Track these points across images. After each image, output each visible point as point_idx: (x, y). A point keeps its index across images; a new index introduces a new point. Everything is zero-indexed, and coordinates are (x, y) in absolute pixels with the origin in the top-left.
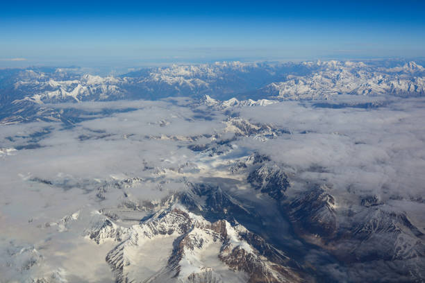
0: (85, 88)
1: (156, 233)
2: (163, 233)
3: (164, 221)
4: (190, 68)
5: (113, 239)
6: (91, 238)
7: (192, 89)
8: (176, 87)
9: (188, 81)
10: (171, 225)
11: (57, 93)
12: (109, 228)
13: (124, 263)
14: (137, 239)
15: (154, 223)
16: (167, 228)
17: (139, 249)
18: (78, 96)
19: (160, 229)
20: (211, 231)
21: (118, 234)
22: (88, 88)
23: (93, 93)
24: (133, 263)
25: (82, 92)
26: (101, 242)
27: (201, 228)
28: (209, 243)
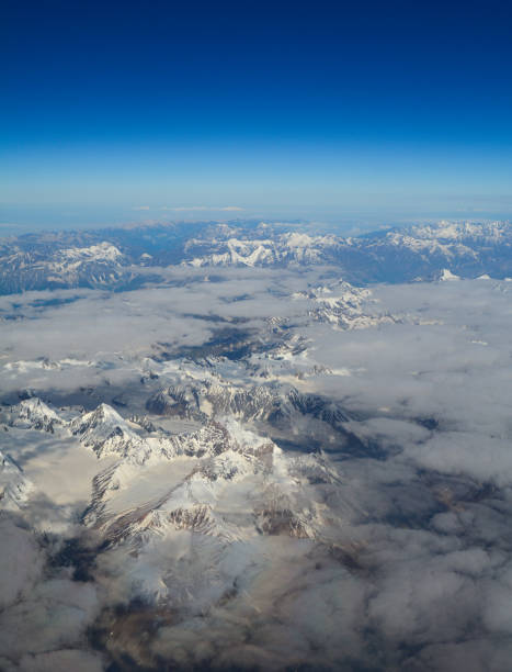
0: (268, 251)
1: (179, 453)
2: (190, 454)
3: (196, 437)
4: (465, 226)
5: (118, 454)
6: (94, 449)
7: (448, 260)
8: (423, 257)
9: (444, 248)
10: (203, 443)
11: (225, 257)
12: (118, 438)
13: (110, 485)
14: (147, 457)
15: (180, 439)
16: (197, 447)
17: (144, 470)
18: (257, 264)
19: (187, 448)
20: (253, 458)
21: (127, 448)
22: (273, 251)
23: (279, 260)
24: (123, 488)
25: (263, 257)
26: (102, 456)
27: (241, 452)
28: (246, 475)
